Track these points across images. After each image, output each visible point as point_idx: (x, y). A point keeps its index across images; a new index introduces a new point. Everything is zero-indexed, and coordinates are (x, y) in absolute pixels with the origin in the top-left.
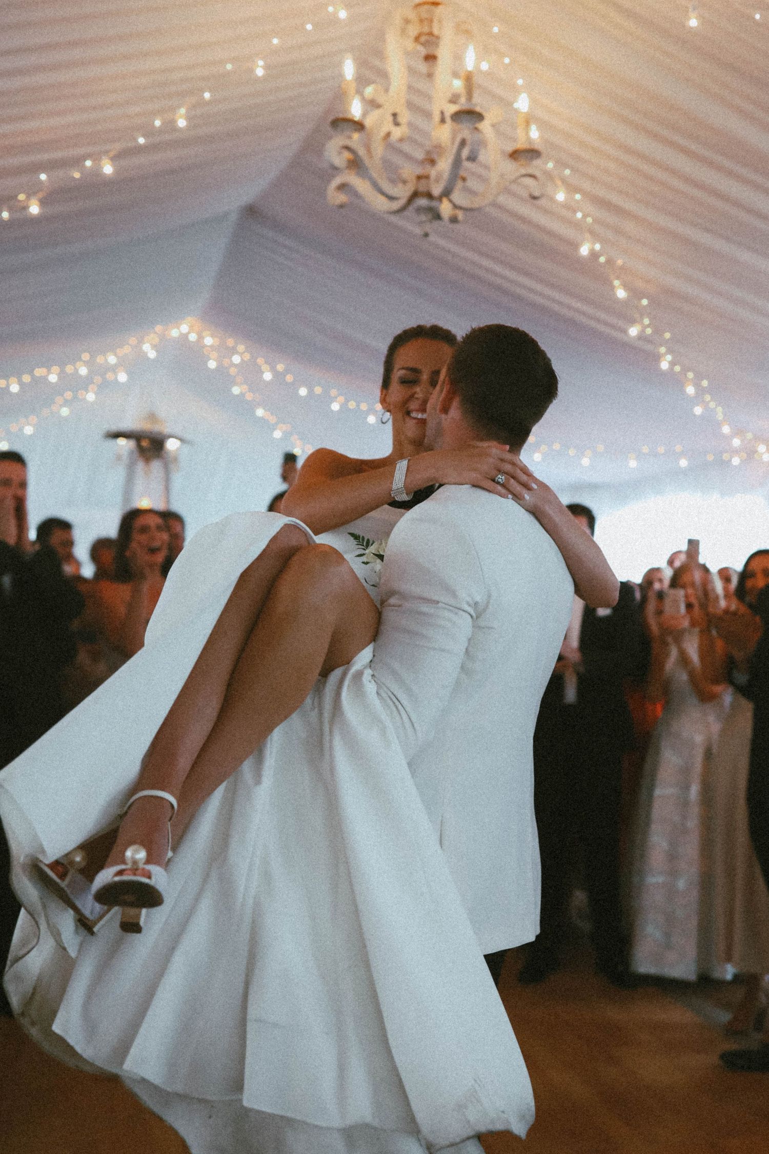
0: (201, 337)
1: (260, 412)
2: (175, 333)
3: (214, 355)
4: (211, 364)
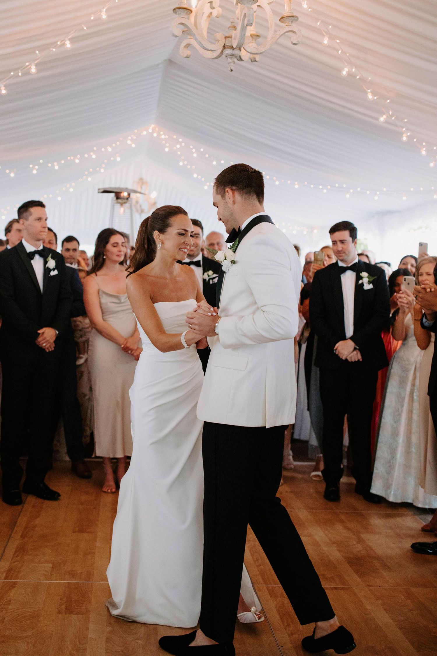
0: (159, 135)
1: (195, 176)
2: (145, 133)
3: (167, 145)
4: (167, 150)
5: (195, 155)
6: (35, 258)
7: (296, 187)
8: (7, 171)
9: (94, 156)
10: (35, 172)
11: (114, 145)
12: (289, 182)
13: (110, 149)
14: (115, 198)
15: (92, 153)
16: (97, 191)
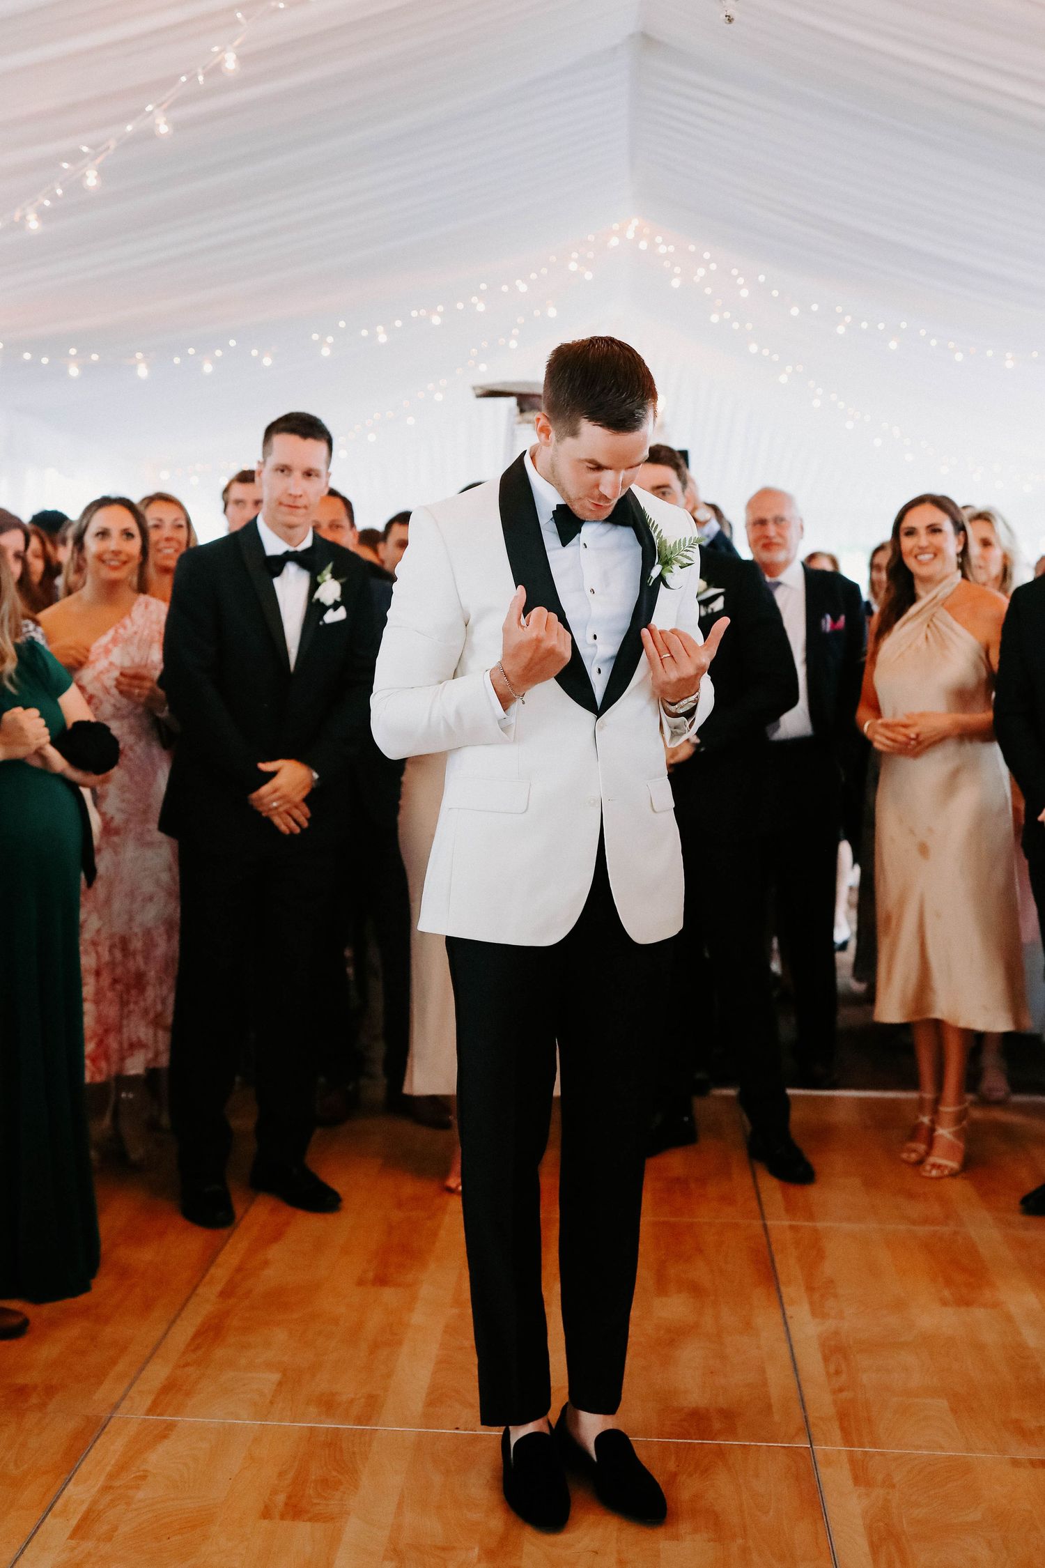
0: (653, 245)
1: (753, 348)
2: (615, 241)
3: (677, 270)
4: (676, 283)
5: (744, 293)
6: (285, 571)
7: (1009, 364)
8: (254, 353)
9: (481, 307)
10: (326, 352)
11: (533, 276)
12: (990, 353)
13: (523, 287)
14: (516, 410)
15: (474, 299)
16: (471, 395)
